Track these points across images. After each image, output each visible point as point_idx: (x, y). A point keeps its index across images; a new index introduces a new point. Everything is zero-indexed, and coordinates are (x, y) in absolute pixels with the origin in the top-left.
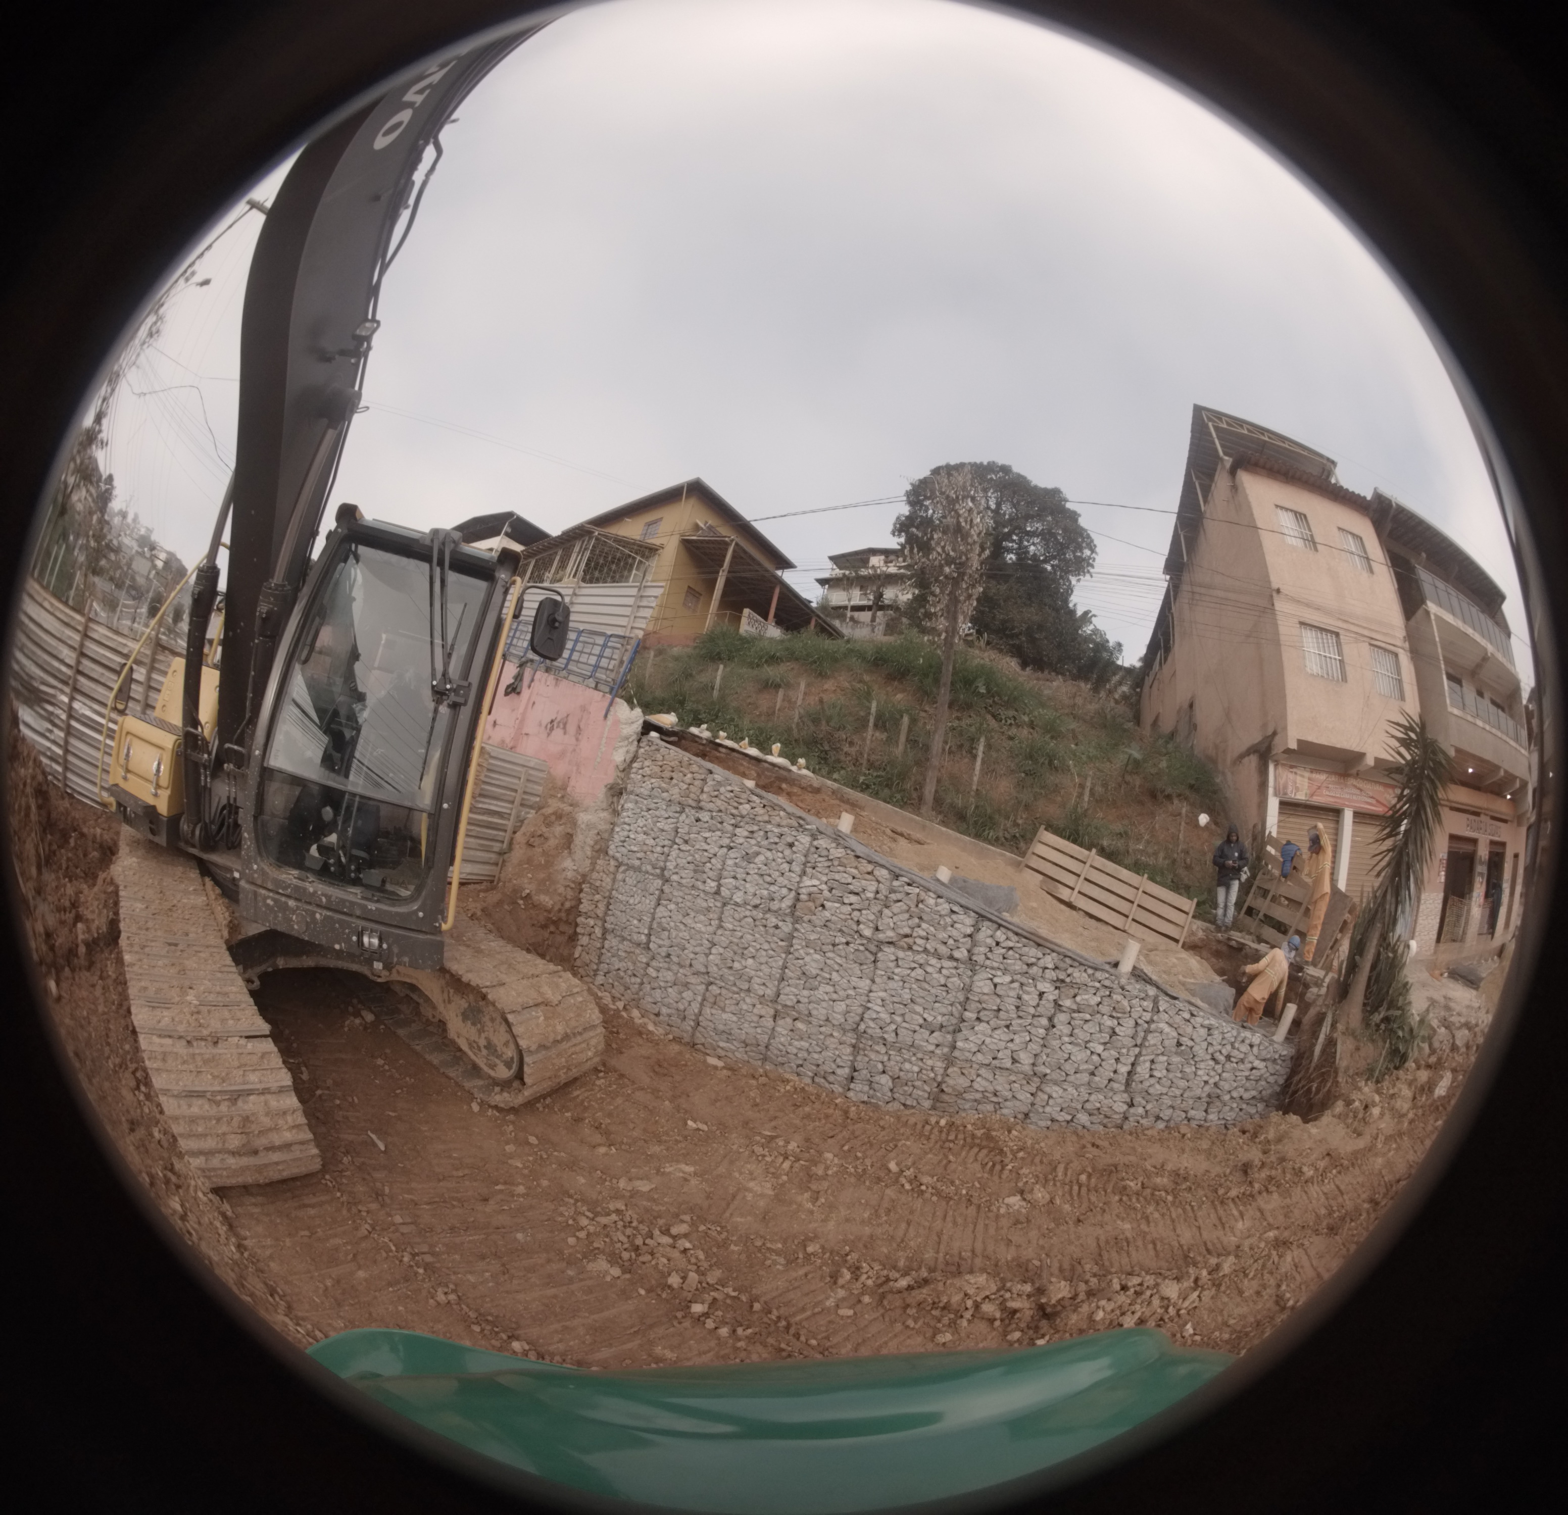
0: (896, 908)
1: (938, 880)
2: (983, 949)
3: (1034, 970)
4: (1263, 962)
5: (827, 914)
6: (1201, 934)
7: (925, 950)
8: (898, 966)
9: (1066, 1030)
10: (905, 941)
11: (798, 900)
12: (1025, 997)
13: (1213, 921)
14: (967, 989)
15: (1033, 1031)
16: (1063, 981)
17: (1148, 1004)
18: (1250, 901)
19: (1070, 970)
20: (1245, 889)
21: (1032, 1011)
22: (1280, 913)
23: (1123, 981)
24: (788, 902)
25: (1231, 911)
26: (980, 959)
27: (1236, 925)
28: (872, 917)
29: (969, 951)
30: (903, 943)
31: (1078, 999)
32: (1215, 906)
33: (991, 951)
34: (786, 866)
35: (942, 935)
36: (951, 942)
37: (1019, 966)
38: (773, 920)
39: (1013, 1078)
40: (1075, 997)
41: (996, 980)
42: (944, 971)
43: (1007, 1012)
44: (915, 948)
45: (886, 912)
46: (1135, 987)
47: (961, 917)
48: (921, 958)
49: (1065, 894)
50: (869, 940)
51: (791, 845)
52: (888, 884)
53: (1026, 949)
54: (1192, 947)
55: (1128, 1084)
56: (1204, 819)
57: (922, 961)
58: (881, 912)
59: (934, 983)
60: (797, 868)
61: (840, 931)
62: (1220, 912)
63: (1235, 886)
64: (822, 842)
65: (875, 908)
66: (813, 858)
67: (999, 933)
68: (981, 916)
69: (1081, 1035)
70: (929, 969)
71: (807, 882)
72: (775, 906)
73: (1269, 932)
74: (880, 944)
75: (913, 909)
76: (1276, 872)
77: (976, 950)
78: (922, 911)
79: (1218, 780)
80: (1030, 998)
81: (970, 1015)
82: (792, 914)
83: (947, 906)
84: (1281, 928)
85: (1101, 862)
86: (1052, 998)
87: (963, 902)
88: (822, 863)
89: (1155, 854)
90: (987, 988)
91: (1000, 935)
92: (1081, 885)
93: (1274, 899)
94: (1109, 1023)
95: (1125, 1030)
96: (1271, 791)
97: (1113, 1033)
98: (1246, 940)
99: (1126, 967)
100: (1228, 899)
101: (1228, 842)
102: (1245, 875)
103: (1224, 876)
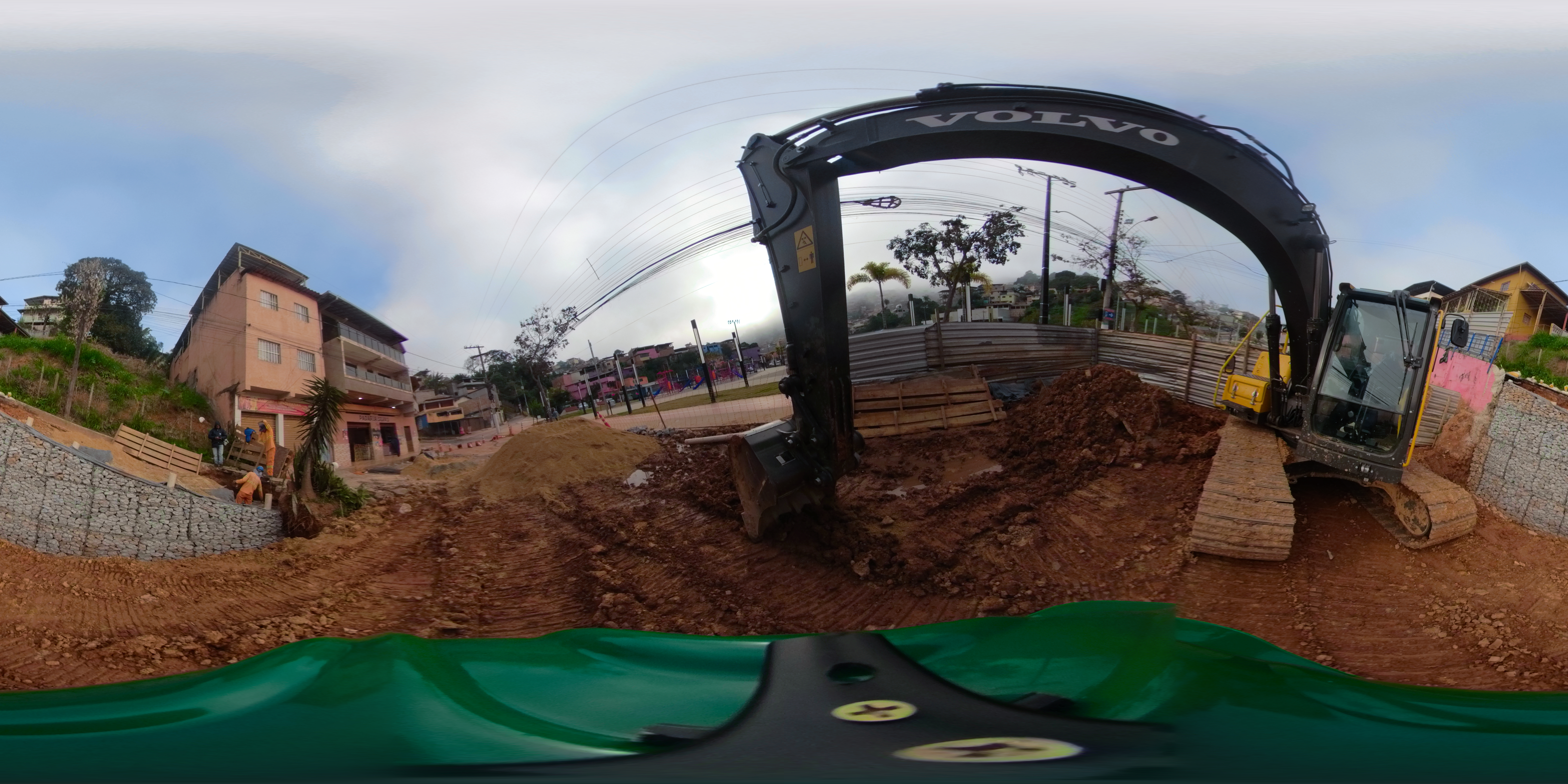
2: (98, 480)
3: (125, 488)
4: (246, 478)
5: (22, 464)
6: (207, 468)
9: (147, 515)
11: (8, 457)
12: (123, 501)
13: (213, 462)
15: (130, 516)
16: (140, 493)
17: (186, 500)
18: (230, 453)
19: (143, 487)
20: (227, 448)
21: (127, 507)
22: (248, 457)
23: (171, 491)
25: (222, 458)
26: (97, 483)
27: (225, 463)
29: (91, 480)
31: (150, 500)
32: (213, 456)
33: (102, 480)
37: (117, 487)
39: (125, 539)
40: (148, 499)
41: (107, 493)
43: (114, 508)
46: (178, 493)
47: (86, 465)
49: (135, 454)
53: (119, 479)
54: (205, 474)
55: (189, 536)
56: (202, 419)
60: (7, 442)
62: (216, 458)
63: (222, 447)
64: (19, 431)
66: (14, 438)
67: (105, 472)
68: (95, 464)
69: (155, 516)
71: (12, 449)
73: (243, 465)
76: (243, 441)
77: (94, 480)
79: (206, 401)
80: (125, 501)
82: (5, 463)
84: (252, 464)
85: (151, 439)
86: (136, 500)
87: (86, 458)
88: (19, 440)
89: (178, 434)
90: (104, 498)
92: (143, 449)
93: (244, 452)
94: (169, 510)
95: (178, 512)
96: (236, 407)
97: (172, 514)
98: (234, 470)
99: (171, 484)
100: (219, 453)
101: (215, 428)
102: (226, 442)
103: (216, 443)
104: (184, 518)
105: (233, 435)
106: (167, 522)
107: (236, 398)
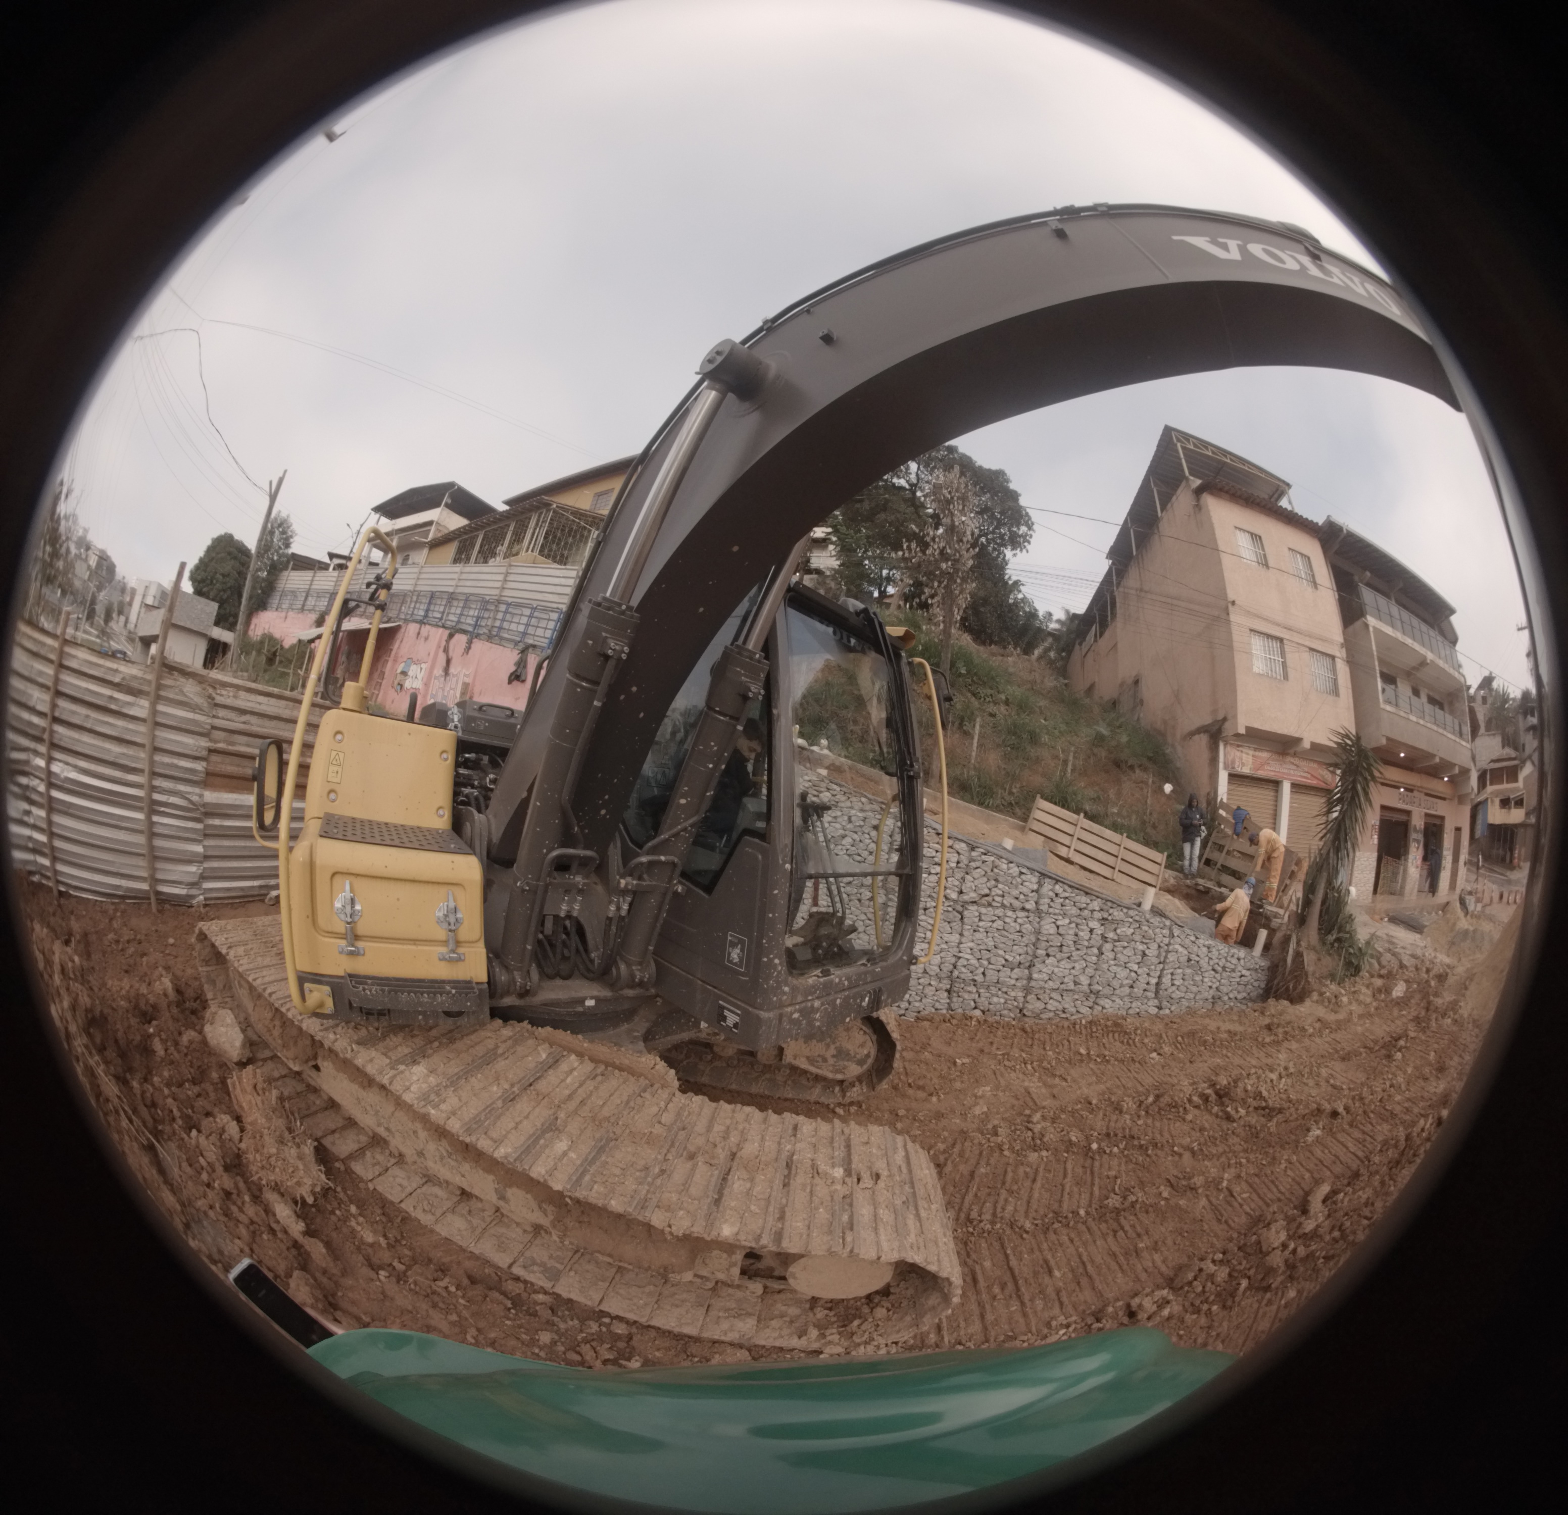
0: (977, 873)
1: (1005, 849)
2: (1047, 901)
3: (1086, 913)
4: (1229, 901)
6: (1174, 881)
7: (1003, 906)
8: (980, 920)
9: (1111, 955)
10: (985, 900)
12: (1081, 934)
13: (1182, 870)
14: (1038, 932)
15: (1088, 958)
16: (1106, 919)
17: (1166, 932)
19: (1111, 911)
21: (1086, 943)
22: (1235, 863)
23: (1148, 916)
25: (1196, 864)
26: (1044, 908)
27: (1200, 874)
28: (957, 883)
29: (1036, 903)
31: (1118, 931)
32: (1183, 858)
33: (1052, 900)
35: (1015, 892)
36: (1022, 897)
37: (1075, 911)
39: (1076, 997)
40: (1115, 930)
41: (1059, 923)
42: (1019, 920)
43: (1068, 946)
44: (994, 904)
45: (968, 877)
46: (1156, 920)
47: (1029, 877)
48: (999, 912)
50: (955, 901)
52: (967, 854)
53: (1078, 898)
55: (1157, 992)
56: (1167, 788)
57: (1001, 914)
58: (963, 879)
59: (1012, 930)
61: (930, 896)
62: (1187, 863)
63: (1197, 843)
65: (959, 875)
67: (1057, 887)
68: (1042, 874)
69: (1122, 959)
70: (1007, 920)
73: (1226, 878)
74: (965, 904)
75: (990, 873)
76: (1228, 831)
77: (1042, 901)
78: (997, 874)
79: (1171, 752)
80: (1085, 934)
81: (1041, 952)
83: (1016, 869)
84: (1238, 875)
85: (1087, 823)
86: (1100, 932)
87: (1028, 864)
89: (1128, 816)
90: (1053, 930)
91: (1058, 888)
93: (1228, 852)
94: (1141, 947)
95: (1152, 952)
96: (1221, 767)
97: (1144, 954)
98: (1209, 887)
99: (1147, 906)
100: (1192, 853)
101: (1189, 805)
102: (1204, 832)
103: (1188, 834)
104: (1156, 961)
106: (1135, 967)
107: (1220, 746)
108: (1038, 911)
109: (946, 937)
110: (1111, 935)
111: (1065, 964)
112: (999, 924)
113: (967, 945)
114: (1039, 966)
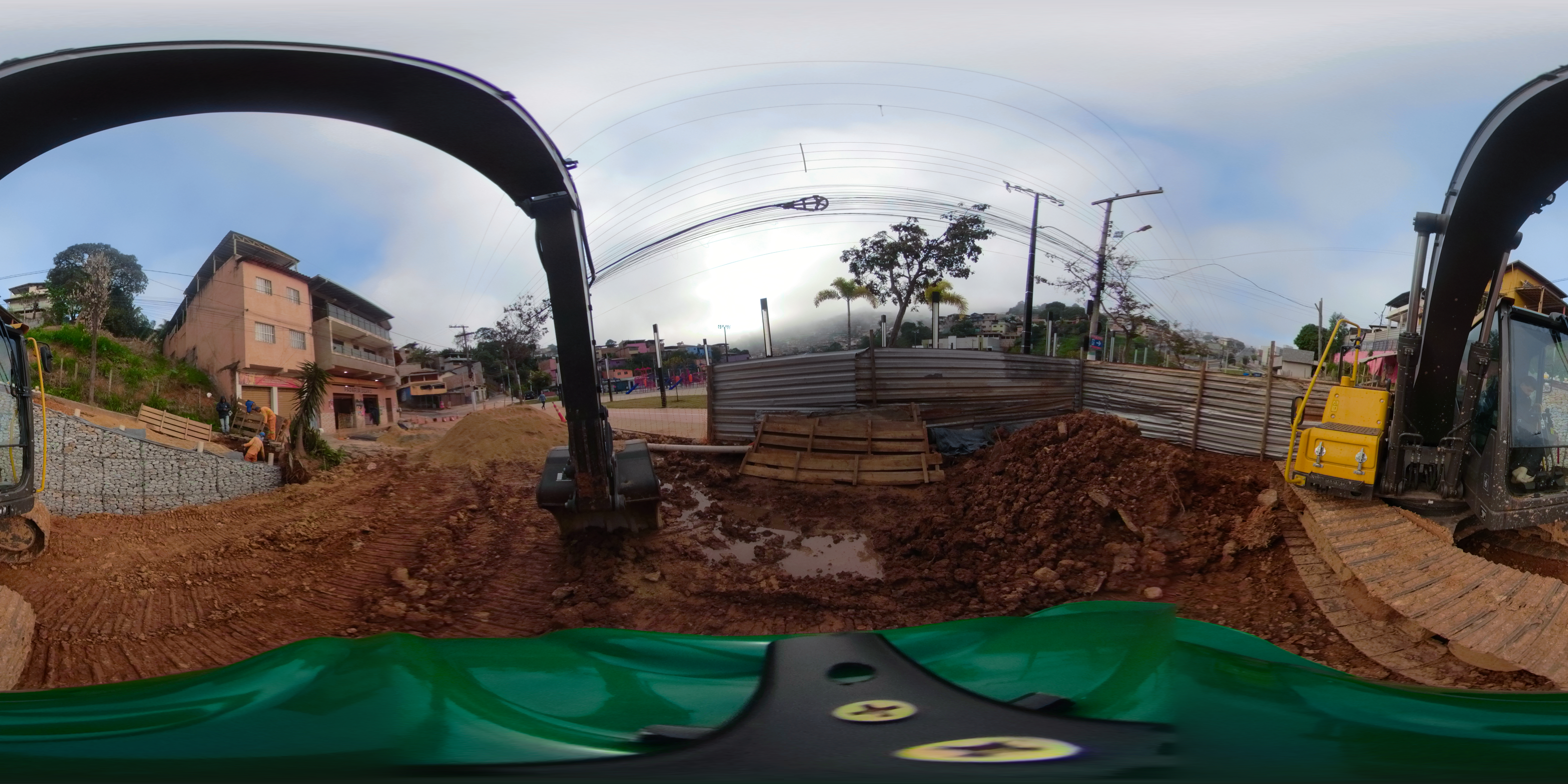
0: (107, 443)
1: (120, 430)
2: (145, 453)
3: (167, 457)
4: (251, 443)
5: (78, 450)
7: (123, 457)
8: (113, 465)
9: (186, 476)
11: (64, 446)
12: (167, 467)
13: (221, 431)
14: (143, 469)
15: (174, 478)
16: (180, 459)
17: (214, 461)
18: (234, 422)
19: (182, 455)
20: (232, 418)
21: (171, 471)
22: (250, 425)
23: (202, 455)
24: (60, 448)
25: (228, 427)
26: (145, 457)
27: (231, 432)
28: (98, 448)
29: (140, 455)
30: (113, 456)
31: (187, 464)
32: (220, 425)
33: (148, 453)
34: (56, 434)
35: (128, 451)
36: (132, 452)
37: (161, 457)
38: (54, 457)
39: (172, 497)
40: (185, 464)
41: (154, 463)
42: (132, 464)
43: (161, 474)
44: (119, 457)
45: (103, 445)
46: (208, 456)
47: (135, 442)
48: (122, 460)
49: (157, 429)
50: (98, 457)
51: (57, 425)
52: (102, 434)
53: (163, 450)
54: (215, 441)
55: (217, 490)
56: (209, 395)
57: (122, 462)
58: (101, 446)
59: (129, 469)
60: (61, 434)
61: (86, 456)
62: (223, 428)
63: (228, 418)
64: (70, 422)
65: (99, 445)
66: (67, 429)
67: (150, 446)
68: (143, 440)
69: (193, 477)
70: (126, 464)
71: (67, 439)
72: (54, 451)
73: (246, 432)
74: (103, 458)
75: (114, 442)
76: (244, 411)
77: (143, 454)
78: (118, 443)
79: (210, 378)
80: (169, 467)
81: (147, 478)
82: (63, 453)
83: (127, 439)
85: (168, 415)
86: (177, 465)
87: (135, 436)
88: (72, 430)
89: (190, 409)
90: (151, 467)
91: (152, 446)
92: (163, 425)
94: (202, 470)
95: (208, 471)
96: (237, 382)
97: (204, 473)
98: (238, 436)
99: (201, 449)
100: (225, 422)
101: (221, 402)
102: (231, 413)
103: (222, 414)
104: (212, 475)
105: (235, 407)
106: (201, 480)
107: (237, 374)
108: (142, 458)
109: (96, 475)
110: (183, 466)
111: (161, 482)
112: (122, 466)
113: (107, 478)
114: (147, 485)
